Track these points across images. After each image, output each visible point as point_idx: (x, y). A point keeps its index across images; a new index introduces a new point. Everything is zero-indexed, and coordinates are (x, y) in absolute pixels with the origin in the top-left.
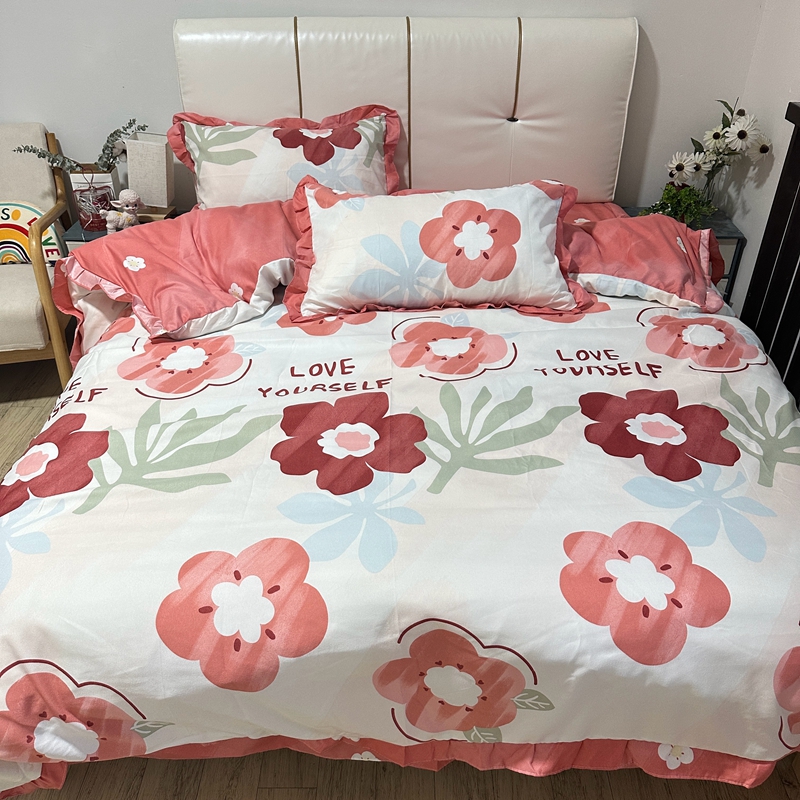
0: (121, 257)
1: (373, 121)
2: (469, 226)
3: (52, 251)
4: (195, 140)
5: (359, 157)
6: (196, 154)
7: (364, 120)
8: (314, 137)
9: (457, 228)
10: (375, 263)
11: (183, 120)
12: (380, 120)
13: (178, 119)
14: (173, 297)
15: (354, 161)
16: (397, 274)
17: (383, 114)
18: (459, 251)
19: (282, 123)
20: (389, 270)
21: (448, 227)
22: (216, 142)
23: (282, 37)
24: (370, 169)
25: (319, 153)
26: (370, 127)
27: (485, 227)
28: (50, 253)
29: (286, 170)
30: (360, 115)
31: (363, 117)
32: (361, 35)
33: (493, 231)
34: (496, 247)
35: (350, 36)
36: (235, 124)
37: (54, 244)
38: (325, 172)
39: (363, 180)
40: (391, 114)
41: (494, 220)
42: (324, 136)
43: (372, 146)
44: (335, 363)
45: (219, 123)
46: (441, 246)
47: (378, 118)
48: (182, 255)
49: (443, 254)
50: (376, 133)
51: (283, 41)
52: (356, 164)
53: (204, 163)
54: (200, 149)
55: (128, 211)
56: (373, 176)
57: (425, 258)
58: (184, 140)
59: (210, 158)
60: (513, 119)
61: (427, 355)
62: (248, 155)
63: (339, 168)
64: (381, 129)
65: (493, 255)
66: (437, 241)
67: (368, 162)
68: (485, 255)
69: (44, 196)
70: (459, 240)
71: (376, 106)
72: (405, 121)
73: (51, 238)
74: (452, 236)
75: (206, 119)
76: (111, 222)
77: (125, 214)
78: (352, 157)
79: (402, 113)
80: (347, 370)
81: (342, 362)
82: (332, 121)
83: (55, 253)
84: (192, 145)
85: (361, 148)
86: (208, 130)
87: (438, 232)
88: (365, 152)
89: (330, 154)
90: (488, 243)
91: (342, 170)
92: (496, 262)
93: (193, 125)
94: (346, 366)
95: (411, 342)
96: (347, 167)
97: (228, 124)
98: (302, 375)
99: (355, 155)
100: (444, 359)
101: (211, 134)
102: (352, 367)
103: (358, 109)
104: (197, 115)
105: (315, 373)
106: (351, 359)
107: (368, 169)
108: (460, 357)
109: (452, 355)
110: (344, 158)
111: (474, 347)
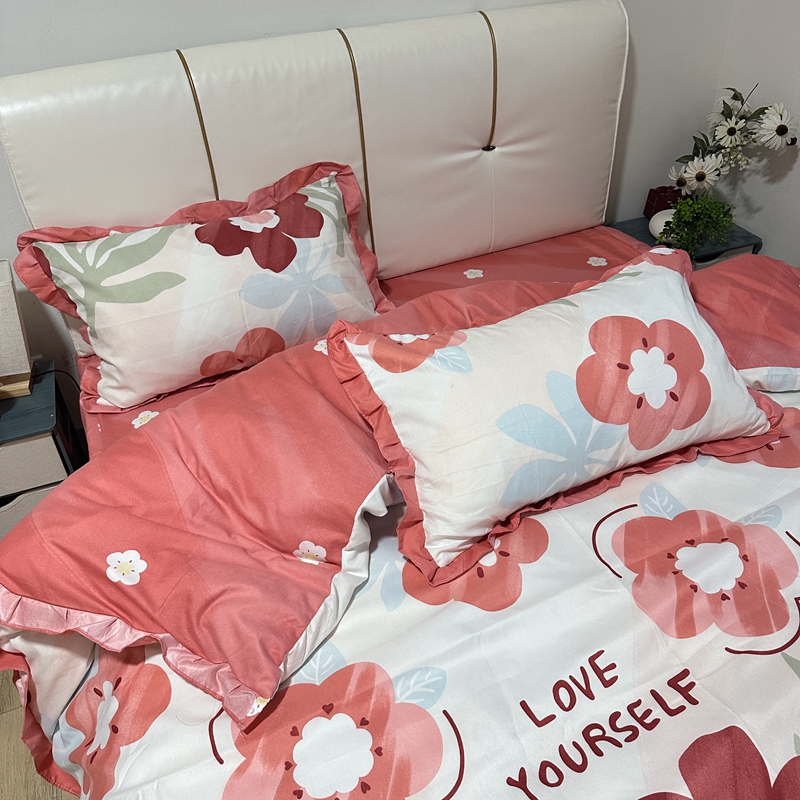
0: (96, 561)
2: (638, 358)
4: (71, 271)
5: (330, 246)
6: (80, 292)
7: (310, 187)
8: (259, 231)
9: (624, 367)
10: (530, 453)
11: (36, 241)
12: (330, 182)
13: (27, 242)
14: (239, 620)
15: (325, 252)
16: (563, 459)
17: (333, 173)
18: (640, 401)
20: (552, 456)
21: (611, 370)
22: (112, 268)
24: (346, 258)
25: (275, 253)
26: (323, 197)
27: (657, 354)
29: (237, 290)
30: (301, 181)
31: (307, 181)
33: (670, 357)
34: (683, 378)
36: (124, 230)
38: (291, 279)
39: (343, 277)
40: (342, 172)
41: (663, 336)
42: (271, 225)
43: (338, 225)
44: (582, 668)
45: (98, 233)
46: (613, 401)
47: (326, 180)
48: (187, 513)
49: (619, 411)
50: (337, 205)
52: (329, 255)
53: (99, 305)
54: (85, 284)
56: (351, 267)
57: (596, 423)
58: (49, 273)
59: (109, 295)
60: (488, 148)
61: (699, 605)
62: (171, 280)
63: (309, 269)
64: (337, 195)
65: (683, 392)
66: (605, 396)
67: (341, 251)
68: (673, 396)
70: (635, 384)
71: (320, 164)
72: (360, 176)
74: (623, 380)
78: (321, 249)
79: (356, 166)
80: (608, 676)
81: (592, 660)
82: (263, 196)
84: (65, 279)
85: (328, 229)
86: (90, 251)
88: (334, 236)
89: (291, 252)
90: (669, 377)
91: (314, 270)
92: (688, 401)
93: (60, 248)
94: (602, 669)
95: (647, 575)
96: (319, 263)
97: (112, 232)
98: (552, 717)
99: (325, 244)
100: (725, 597)
101: (98, 256)
102: (612, 666)
103: (296, 173)
104: (60, 229)
105: (566, 702)
106: (602, 652)
107: (343, 259)
108: (741, 585)
109: (729, 586)
110: (312, 252)
111: (747, 561)
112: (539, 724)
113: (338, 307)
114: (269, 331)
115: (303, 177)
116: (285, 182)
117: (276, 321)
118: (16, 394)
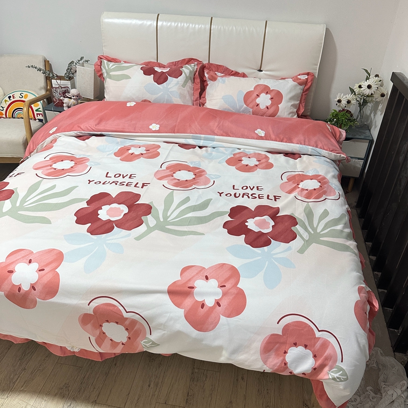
1: (191, 66)
4: (105, 68)
5: (180, 83)
6: (105, 75)
7: (187, 65)
8: (160, 71)
11: (102, 59)
12: (194, 66)
13: (100, 58)
17: (196, 63)
19: (147, 64)
22: (114, 70)
23: (151, 23)
25: (160, 79)
26: (188, 69)
28: (38, 115)
29: (144, 86)
30: (185, 63)
32: (188, 25)
36: (125, 62)
37: (41, 111)
38: (162, 88)
39: (180, 94)
42: (164, 71)
43: (187, 78)
44: (128, 174)
45: (118, 61)
47: (193, 64)
50: (190, 72)
51: (151, 25)
52: (178, 85)
53: (108, 79)
54: (107, 72)
55: (74, 99)
56: (186, 92)
58: (101, 68)
59: (110, 77)
60: (260, 71)
62: (128, 77)
63: (169, 87)
64: (193, 70)
67: (184, 85)
69: (41, 89)
71: (193, 59)
73: (40, 108)
75: (113, 59)
76: (66, 103)
77: (72, 100)
78: (176, 82)
81: (131, 175)
82: (171, 64)
83: (41, 115)
84: (104, 71)
85: (182, 78)
86: (111, 64)
88: (183, 80)
89: (166, 80)
93: (105, 61)
95: (168, 170)
96: (173, 86)
97: (122, 62)
98: (110, 177)
102: (135, 177)
104: (108, 57)
105: (116, 177)
106: (136, 174)
107: (183, 88)
108: (187, 181)
109: (183, 179)
110: (172, 82)
112: (107, 177)
116: (179, 62)
117: (153, 99)
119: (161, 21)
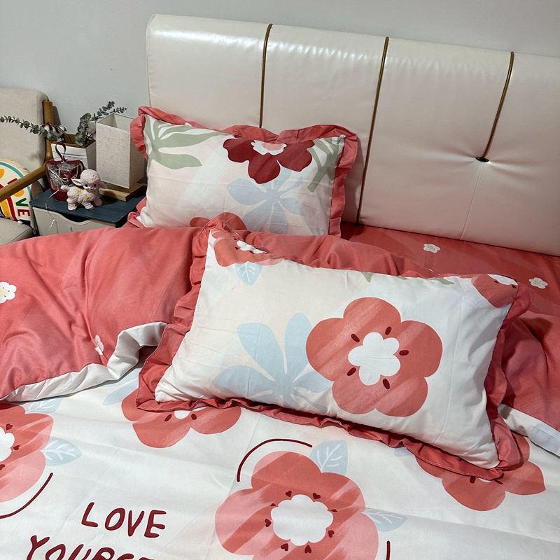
1: (330, 143)
2: (373, 339)
3: (23, 211)
4: (150, 136)
5: (304, 181)
6: (149, 151)
7: (322, 140)
8: (263, 154)
9: (356, 339)
11: (147, 114)
12: (339, 141)
13: (143, 112)
15: (298, 184)
16: (271, 378)
17: (342, 136)
18: (353, 371)
19: (239, 131)
20: (264, 372)
21: (346, 335)
22: (168, 143)
23: (253, 43)
24: (315, 193)
25: (264, 171)
26: (324, 148)
27: (394, 344)
28: (21, 213)
29: (227, 184)
30: (320, 133)
31: (321, 136)
32: (333, 52)
33: (403, 353)
34: (403, 375)
35: (321, 51)
36: (194, 125)
37: (26, 205)
38: (265, 191)
39: (304, 205)
40: (350, 136)
41: (408, 337)
42: (274, 153)
43: (321, 171)
44: (143, 513)
45: (179, 121)
46: (331, 358)
47: (336, 139)
49: (331, 368)
50: (330, 157)
51: (251, 49)
52: (301, 186)
53: (154, 162)
54: (153, 147)
55: (87, 190)
56: (316, 201)
57: (309, 368)
58: (143, 133)
59: (159, 158)
60: (483, 159)
61: (262, 537)
62: (194, 162)
63: (281, 189)
64: (336, 152)
65: (397, 385)
66: (328, 350)
67: (314, 186)
68: (386, 383)
69: (33, 157)
70: (355, 356)
71: (336, 127)
72: (364, 145)
73: (25, 199)
74: (348, 347)
75: (168, 116)
76: (71, 197)
77: (84, 192)
78: (297, 180)
79: (363, 137)
80: (154, 530)
81: (154, 513)
82: (290, 135)
83: (26, 213)
84: (148, 142)
85: (309, 171)
86: (164, 128)
87: (331, 338)
88: (312, 176)
89: (275, 173)
90: (392, 367)
91: (284, 192)
92: (398, 395)
93: (153, 121)
94: (154, 523)
95: (257, 494)
96: (290, 189)
97: (187, 124)
98: (95, 525)
99: (301, 178)
100: (285, 547)
101: (165, 133)
102: (162, 527)
103: (318, 127)
104: (159, 111)
105: (111, 524)
106: (165, 513)
107: (311, 193)
108: (308, 549)
109: (298, 542)
110: (288, 180)
111: (331, 536)
112: (84, 522)
113: (290, 222)
114: (237, 218)
115: (321, 131)
116: (308, 131)
117: (244, 213)
118: (119, 198)
119: (274, 40)
